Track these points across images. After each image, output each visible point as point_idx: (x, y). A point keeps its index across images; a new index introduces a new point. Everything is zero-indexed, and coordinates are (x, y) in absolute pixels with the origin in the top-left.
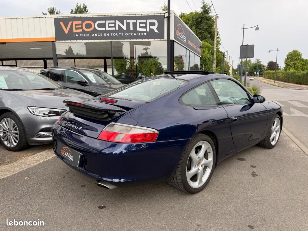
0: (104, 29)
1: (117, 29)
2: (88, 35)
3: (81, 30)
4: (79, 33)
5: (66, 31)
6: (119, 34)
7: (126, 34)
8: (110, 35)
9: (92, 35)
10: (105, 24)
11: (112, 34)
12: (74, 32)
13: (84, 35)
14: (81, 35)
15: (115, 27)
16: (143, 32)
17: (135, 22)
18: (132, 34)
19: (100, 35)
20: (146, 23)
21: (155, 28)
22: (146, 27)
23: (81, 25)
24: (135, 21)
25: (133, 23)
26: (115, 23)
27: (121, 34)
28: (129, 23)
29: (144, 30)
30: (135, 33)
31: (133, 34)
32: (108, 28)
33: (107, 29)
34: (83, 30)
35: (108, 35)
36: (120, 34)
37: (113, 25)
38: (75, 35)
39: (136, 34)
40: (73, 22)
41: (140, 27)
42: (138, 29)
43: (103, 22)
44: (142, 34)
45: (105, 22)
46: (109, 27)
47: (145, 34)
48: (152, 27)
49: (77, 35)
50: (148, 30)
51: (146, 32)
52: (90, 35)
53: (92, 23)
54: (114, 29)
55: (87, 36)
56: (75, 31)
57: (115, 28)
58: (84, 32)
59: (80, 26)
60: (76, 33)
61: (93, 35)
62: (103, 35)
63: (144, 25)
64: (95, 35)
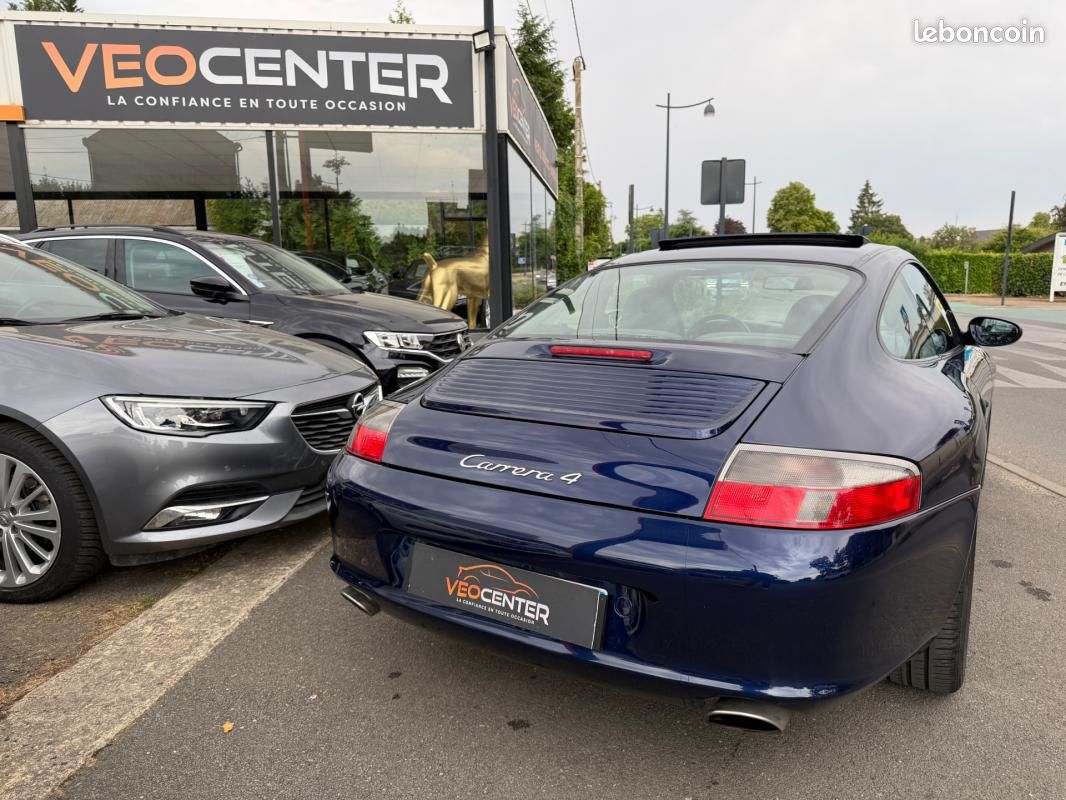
0: (237, 80)
1: (291, 81)
2: (170, 102)
3: (138, 82)
4: (129, 93)
5: (74, 82)
6: (300, 104)
7: (331, 105)
8: (263, 104)
9: (188, 101)
10: (241, 60)
11: (270, 101)
12: (108, 87)
13: (151, 101)
14: (139, 100)
15: (282, 73)
16: (395, 99)
17: (364, 59)
18: (353, 105)
19: (222, 102)
20: (403, 67)
21: (437, 86)
22: (403, 82)
23: (141, 58)
24: (360, 57)
25: (355, 64)
26: (282, 61)
27: (308, 104)
28: (340, 63)
29: (399, 91)
30: (363, 103)
31: (357, 106)
32: (253, 80)
33: (249, 82)
34: (147, 79)
35: (254, 103)
36: (304, 101)
37: (276, 67)
38: (115, 100)
39: (368, 106)
40: (104, 46)
41: (383, 81)
42: (375, 87)
43: (235, 52)
44: (389, 107)
45: (243, 53)
46: (259, 73)
47: (402, 107)
48: (426, 83)
49: (122, 100)
50: (413, 93)
51: (406, 99)
52: (180, 100)
53: (186, 55)
54: (277, 81)
55: (167, 103)
56: (112, 82)
57: (285, 81)
58: (151, 88)
59: (136, 65)
60: (116, 93)
61: (193, 102)
62: (234, 102)
63: (398, 74)
64: (199, 102)
